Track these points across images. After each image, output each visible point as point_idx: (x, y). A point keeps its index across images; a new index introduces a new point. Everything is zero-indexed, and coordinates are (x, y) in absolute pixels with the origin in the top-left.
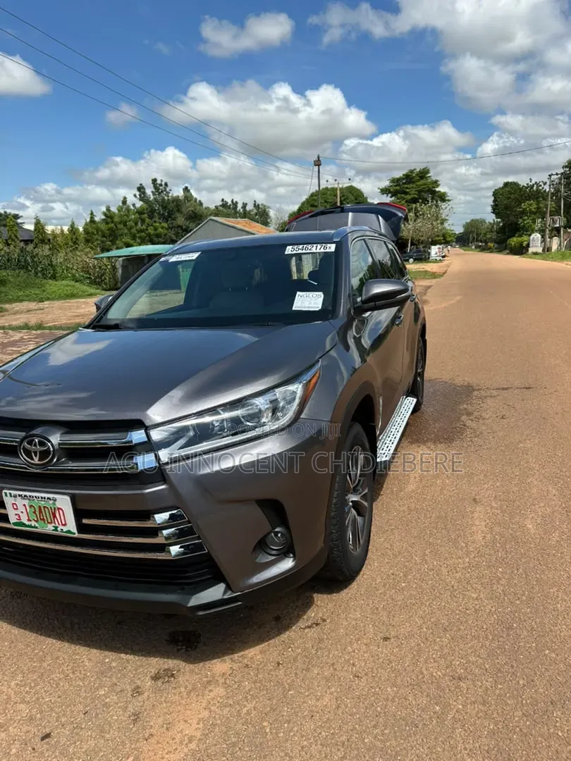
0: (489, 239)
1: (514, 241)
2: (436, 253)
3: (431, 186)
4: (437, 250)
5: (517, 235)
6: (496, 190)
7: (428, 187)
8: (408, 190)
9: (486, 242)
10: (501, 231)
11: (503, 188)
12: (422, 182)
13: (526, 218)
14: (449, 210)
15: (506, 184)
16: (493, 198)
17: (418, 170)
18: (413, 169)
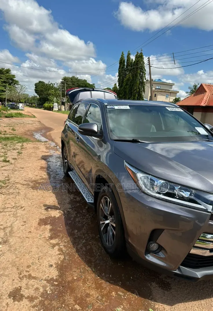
0: (33, 102)
1: (46, 105)
2: (22, 107)
3: (12, 77)
4: (22, 105)
5: (46, 103)
6: (36, 83)
7: (11, 77)
8: (1, 77)
9: (32, 104)
10: (40, 100)
11: (38, 83)
12: (8, 74)
13: (51, 96)
14: (26, 89)
15: (40, 82)
16: (35, 86)
17: (6, 69)
18: (3, 68)
